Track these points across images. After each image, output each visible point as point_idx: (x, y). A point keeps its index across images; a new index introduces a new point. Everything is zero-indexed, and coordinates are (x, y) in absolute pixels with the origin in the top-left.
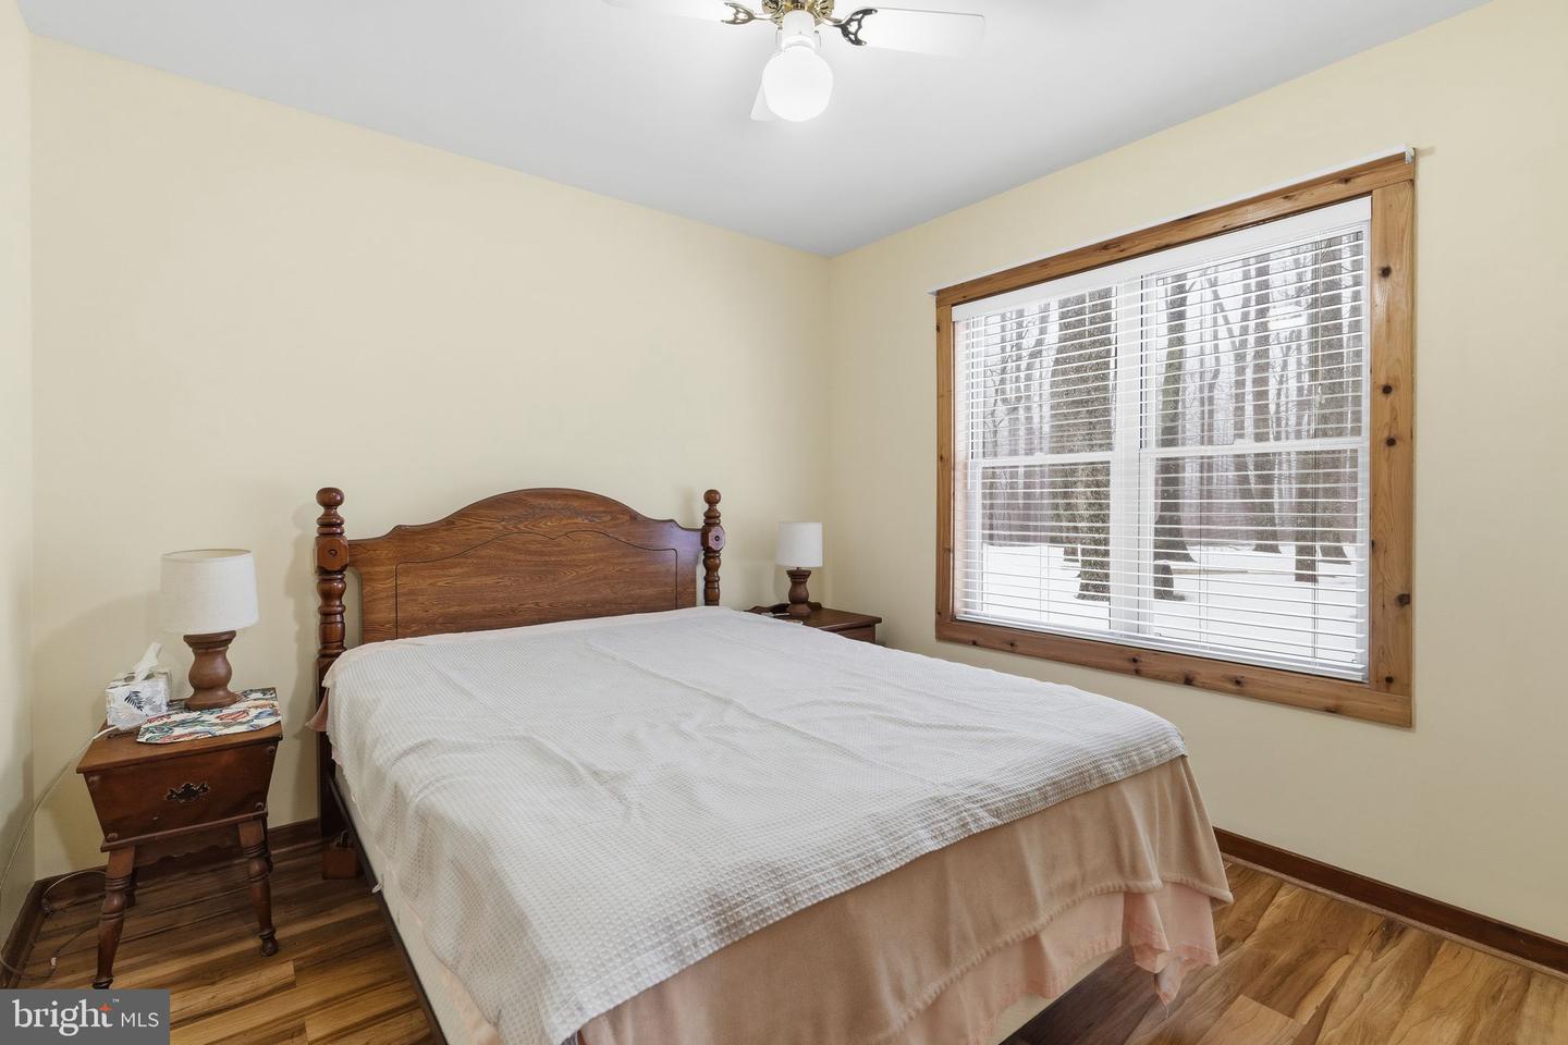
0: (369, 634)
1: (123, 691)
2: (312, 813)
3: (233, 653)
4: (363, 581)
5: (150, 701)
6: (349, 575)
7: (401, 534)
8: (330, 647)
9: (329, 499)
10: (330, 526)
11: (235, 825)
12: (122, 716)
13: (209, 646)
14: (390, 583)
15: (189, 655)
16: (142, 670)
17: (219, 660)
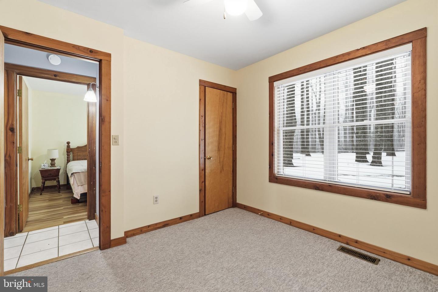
0: (74, 160)
1: (43, 164)
2: (66, 183)
3: (56, 161)
4: (73, 153)
5: (46, 166)
6: (71, 153)
7: (78, 148)
8: (68, 161)
9: (68, 143)
10: (68, 146)
11: (55, 178)
12: (43, 167)
13: (53, 160)
14: (77, 154)
15: (50, 161)
16: (45, 163)
17: (54, 162)
